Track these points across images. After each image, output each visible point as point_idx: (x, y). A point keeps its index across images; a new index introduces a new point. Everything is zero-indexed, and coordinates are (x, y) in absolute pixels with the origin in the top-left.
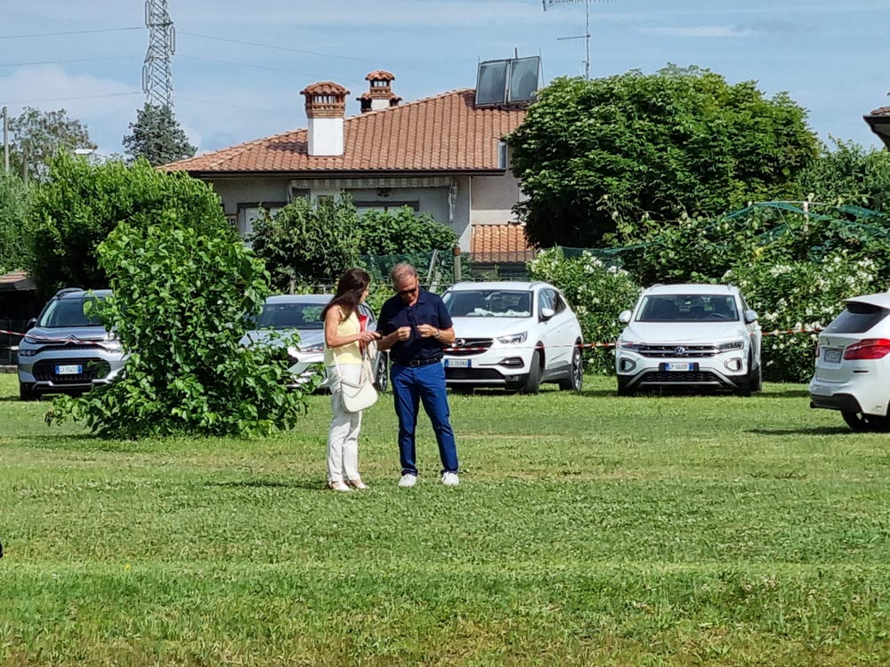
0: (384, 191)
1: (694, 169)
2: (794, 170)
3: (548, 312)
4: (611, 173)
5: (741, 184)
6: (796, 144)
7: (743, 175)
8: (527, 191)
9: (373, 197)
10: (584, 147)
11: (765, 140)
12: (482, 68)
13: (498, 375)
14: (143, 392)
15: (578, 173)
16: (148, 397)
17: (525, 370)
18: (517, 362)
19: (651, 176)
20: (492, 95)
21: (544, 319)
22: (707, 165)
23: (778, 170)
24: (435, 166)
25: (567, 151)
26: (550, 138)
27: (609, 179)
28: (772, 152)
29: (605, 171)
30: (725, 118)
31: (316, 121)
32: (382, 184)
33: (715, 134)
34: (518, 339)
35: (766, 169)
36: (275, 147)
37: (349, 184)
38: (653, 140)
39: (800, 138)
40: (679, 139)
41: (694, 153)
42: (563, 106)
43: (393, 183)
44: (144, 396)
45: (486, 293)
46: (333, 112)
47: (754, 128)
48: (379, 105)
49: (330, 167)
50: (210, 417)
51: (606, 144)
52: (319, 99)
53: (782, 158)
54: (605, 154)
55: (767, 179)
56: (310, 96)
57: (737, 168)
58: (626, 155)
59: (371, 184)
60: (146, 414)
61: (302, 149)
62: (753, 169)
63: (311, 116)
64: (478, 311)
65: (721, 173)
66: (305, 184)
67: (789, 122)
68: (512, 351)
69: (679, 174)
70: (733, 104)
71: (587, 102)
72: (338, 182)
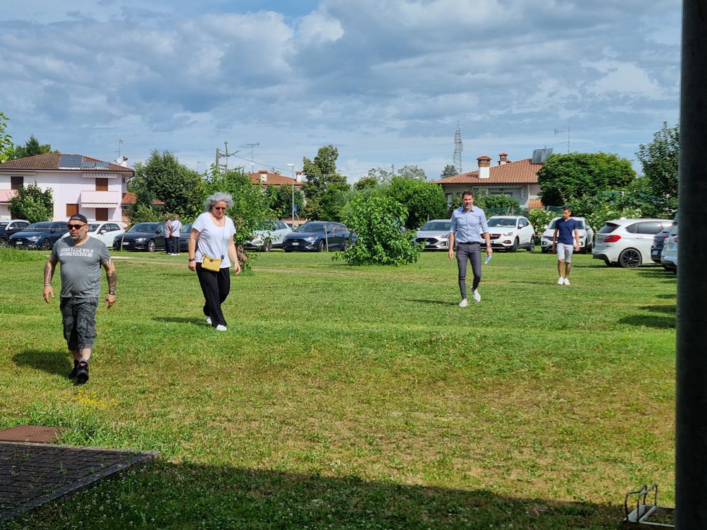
0: (502, 189)
1: (595, 182)
2: (628, 182)
3: (521, 226)
4: (568, 183)
5: (610, 187)
6: (629, 175)
7: (610, 184)
8: (542, 189)
9: (498, 191)
10: (560, 175)
11: (618, 173)
12: (535, 152)
13: (503, 246)
14: (363, 250)
15: (557, 183)
16: (365, 252)
17: (512, 244)
18: (509, 242)
19: (581, 184)
20: (537, 160)
21: (519, 228)
22: (598, 181)
23: (623, 182)
24: (517, 181)
25: (555, 176)
26: (550, 173)
27: (567, 185)
28: (620, 177)
29: (566, 183)
30: (605, 166)
31: (481, 168)
32: (501, 187)
33: (602, 171)
34: (510, 234)
35: (618, 182)
36: (469, 176)
37: (491, 187)
38: (582, 173)
39: (630, 172)
40: (590, 172)
41: (595, 177)
42: (554, 163)
43: (504, 187)
44: (362, 251)
45: (501, 219)
46: (487, 165)
47: (615, 169)
48: (503, 163)
49: (485, 182)
50: (385, 259)
51: (567, 174)
52: (483, 161)
53: (623, 179)
54: (566, 177)
55: (619, 185)
56: (480, 160)
57: (609, 182)
58: (573, 178)
59: (498, 187)
60: (364, 257)
61: (477, 176)
62: (614, 182)
63: (480, 166)
64: (498, 225)
65: (603, 183)
66: (477, 187)
67: (626, 168)
68: (507, 238)
69: (590, 184)
70: (608, 162)
71: (561, 161)
72: (487, 187)
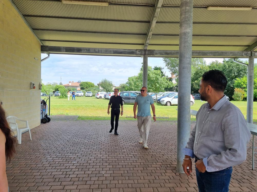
2: (94, 86)
12: (78, 81)
17: (81, 95)
22: (89, 86)
24: (76, 86)
27: (85, 87)
31: (70, 83)
36: (67, 84)
42: (82, 83)
45: (79, 92)
47: (92, 84)
59: (72, 86)
60: (62, 97)
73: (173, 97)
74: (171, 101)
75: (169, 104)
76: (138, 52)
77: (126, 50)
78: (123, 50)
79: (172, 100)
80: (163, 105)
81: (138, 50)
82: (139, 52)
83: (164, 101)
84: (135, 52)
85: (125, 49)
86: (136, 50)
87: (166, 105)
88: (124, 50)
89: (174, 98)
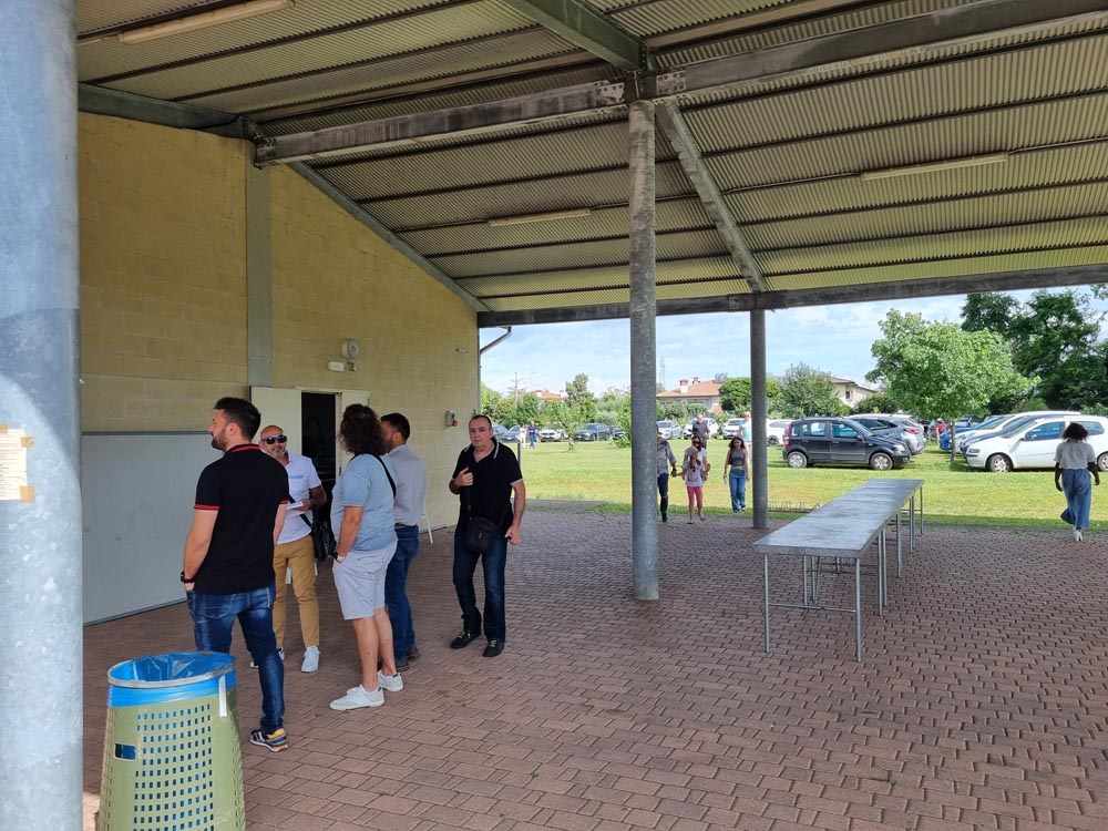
0: (696, 400)
8: (721, 399)
10: (732, 391)
12: (716, 376)
15: (731, 396)
20: (718, 381)
24: (705, 395)
25: (729, 392)
26: (726, 389)
29: (736, 396)
31: (682, 386)
37: (689, 399)
42: (728, 383)
43: (698, 398)
46: (686, 384)
48: (696, 383)
49: (685, 395)
51: (737, 390)
52: (683, 382)
58: (741, 393)
59: (693, 398)
61: (681, 392)
66: (680, 399)
73: (1022, 435)
74: (1011, 451)
75: (1000, 464)
76: (732, 303)
77: (696, 302)
78: (688, 302)
79: (1016, 446)
80: (973, 469)
81: (733, 295)
82: (736, 301)
83: (978, 451)
84: (724, 302)
85: (693, 299)
86: (728, 296)
87: (988, 468)
88: (692, 302)
89: (1022, 440)
